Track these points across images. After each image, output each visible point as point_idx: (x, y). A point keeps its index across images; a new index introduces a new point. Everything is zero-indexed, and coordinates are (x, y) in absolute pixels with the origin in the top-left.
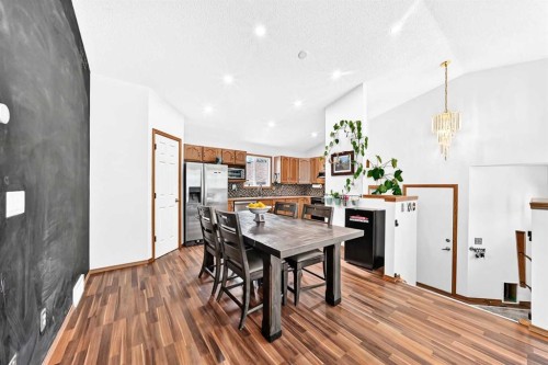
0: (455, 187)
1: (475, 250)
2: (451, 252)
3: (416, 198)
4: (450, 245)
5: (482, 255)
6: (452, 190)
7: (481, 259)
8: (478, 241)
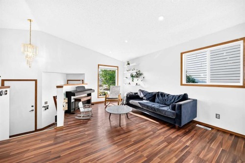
0: (36, 81)
1: (45, 107)
2: (34, 111)
3: (9, 87)
4: (34, 108)
5: (48, 108)
6: (34, 82)
7: (47, 110)
8: (46, 103)
